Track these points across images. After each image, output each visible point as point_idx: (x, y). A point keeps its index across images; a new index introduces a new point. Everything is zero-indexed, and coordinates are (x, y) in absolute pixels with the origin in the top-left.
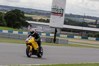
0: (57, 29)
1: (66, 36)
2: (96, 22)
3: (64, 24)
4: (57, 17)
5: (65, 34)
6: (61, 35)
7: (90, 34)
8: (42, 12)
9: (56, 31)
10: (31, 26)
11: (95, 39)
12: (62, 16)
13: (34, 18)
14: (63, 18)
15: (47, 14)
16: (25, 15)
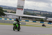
0: (20, 17)
1: (25, 20)
2: (40, 13)
3: (24, 14)
4: (20, 11)
5: (24, 20)
6: (22, 20)
7: (37, 19)
8: (12, 8)
9: (19, 18)
10: (6, 15)
11: (40, 22)
12: (22, 10)
13: (8, 11)
14: (23, 11)
15: (15, 9)
16: (3, 9)
